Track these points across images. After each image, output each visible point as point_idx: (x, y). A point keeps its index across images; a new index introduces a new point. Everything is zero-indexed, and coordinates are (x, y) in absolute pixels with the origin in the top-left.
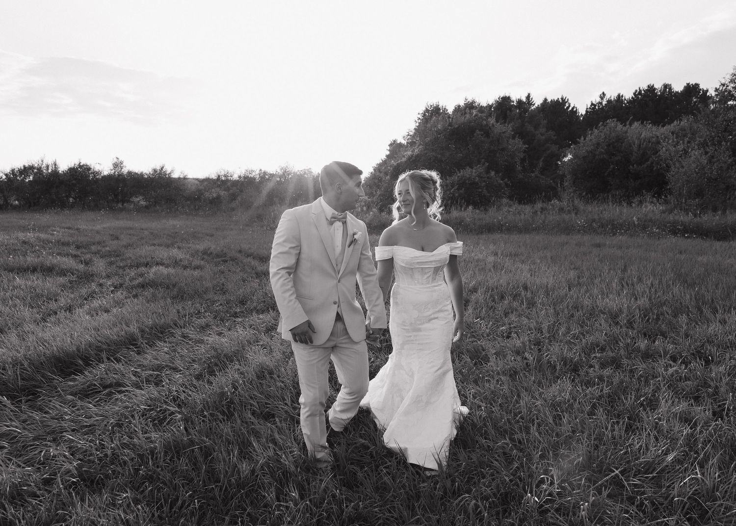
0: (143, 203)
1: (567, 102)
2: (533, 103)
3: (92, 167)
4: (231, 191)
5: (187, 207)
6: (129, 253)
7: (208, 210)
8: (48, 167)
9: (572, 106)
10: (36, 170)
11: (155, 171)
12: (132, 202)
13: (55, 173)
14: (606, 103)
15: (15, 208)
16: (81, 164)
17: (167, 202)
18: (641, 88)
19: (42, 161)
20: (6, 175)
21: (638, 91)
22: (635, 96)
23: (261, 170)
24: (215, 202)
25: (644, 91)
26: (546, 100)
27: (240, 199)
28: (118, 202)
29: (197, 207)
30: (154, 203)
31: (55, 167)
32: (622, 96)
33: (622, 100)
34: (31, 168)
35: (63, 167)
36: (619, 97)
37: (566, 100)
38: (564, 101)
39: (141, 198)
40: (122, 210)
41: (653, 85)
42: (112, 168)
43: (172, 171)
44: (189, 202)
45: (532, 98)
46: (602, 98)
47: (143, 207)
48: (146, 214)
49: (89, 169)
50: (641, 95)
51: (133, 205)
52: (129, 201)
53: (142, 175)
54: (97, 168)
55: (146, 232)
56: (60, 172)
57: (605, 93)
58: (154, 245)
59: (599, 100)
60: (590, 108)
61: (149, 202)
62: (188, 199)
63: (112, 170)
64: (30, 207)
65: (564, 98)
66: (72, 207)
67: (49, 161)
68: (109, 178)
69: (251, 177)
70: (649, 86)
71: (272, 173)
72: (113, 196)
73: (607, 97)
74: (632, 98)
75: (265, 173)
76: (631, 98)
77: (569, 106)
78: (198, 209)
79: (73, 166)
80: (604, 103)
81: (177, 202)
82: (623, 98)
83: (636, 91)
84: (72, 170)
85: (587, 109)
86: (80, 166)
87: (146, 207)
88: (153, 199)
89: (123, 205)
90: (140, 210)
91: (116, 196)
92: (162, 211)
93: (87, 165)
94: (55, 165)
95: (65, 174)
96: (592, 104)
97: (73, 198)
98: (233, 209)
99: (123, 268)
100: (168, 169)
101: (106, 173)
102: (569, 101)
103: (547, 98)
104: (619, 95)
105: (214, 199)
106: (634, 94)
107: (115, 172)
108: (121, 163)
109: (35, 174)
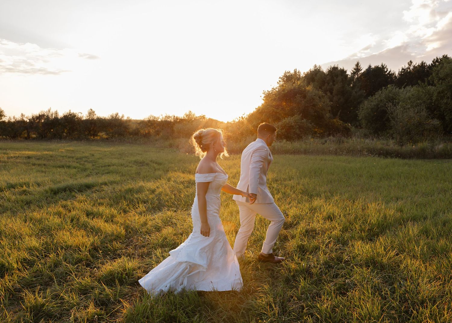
0: (105, 136)
1: (386, 67)
2: (361, 69)
3: (77, 115)
4: (156, 129)
5: (130, 139)
6: (101, 161)
7: (142, 141)
8: (52, 115)
9: (389, 70)
10: (45, 117)
11: (112, 117)
12: (99, 135)
13: (56, 119)
14: (413, 68)
15: (34, 139)
16: (71, 113)
17: (119, 136)
18: (438, 58)
19: (49, 111)
20: (29, 120)
21: (436, 59)
22: (433, 63)
23: (174, 116)
24: (147, 136)
25: (440, 59)
26: (370, 66)
27: (162, 134)
28: (91, 136)
29: (136, 139)
30: (111, 136)
31: (56, 115)
32: (425, 63)
33: (425, 65)
34: (44, 115)
35: (61, 115)
36: (423, 63)
37: (385, 67)
38: (383, 67)
39: (104, 133)
40: (93, 140)
41: (447, 55)
42: (88, 115)
43: (123, 117)
44: (132, 136)
45: (360, 66)
46: (410, 65)
47: (105, 138)
48: (107, 143)
49: (75, 116)
50: (438, 62)
51: (99, 137)
52: (97, 135)
53: (105, 119)
54: (80, 115)
55: (108, 153)
56: (59, 118)
57: (412, 61)
58: (112, 158)
59: (407, 66)
60: (401, 72)
61: (109, 136)
62: (131, 134)
63: (88, 117)
64: (42, 138)
65: (384, 65)
66: (65, 138)
67: (53, 111)
68: (87, 121)
69: (168, 121)
70: (443, 56)
71: (181, 118)
72: (88, 132)
73: (414, 64)
74: (432, 64)
75: (177, 118)
76: (430, 65)
77: (387, 70)
78: (137, 140)
79: (66, 114)
80: (412, 68)
81: (125, 136)
82: (426, 64)
83: (434, 59)
84: (66, 117)
85: (399, 72)
86: (70, 115)
87: (107, 139)
88: (111, 134)
89: (94, 137)
90: (103, 140)
91: (90, 132)
92: (116, 141)
93: (74, 114)
94: (56, 114)
95: (62, 119)
96: (403, 69)
97: (65, 133)
98: (157, 140)
99: (99, 167)
100: (120, 115)
101: (84, 118)
102: (387, 67)
103: (371, 65)
104: (422, 63)
105: (146, 134)
106: (433, 62)
107: (89, 118)
108: (94, 112)
109: (45, 119)
